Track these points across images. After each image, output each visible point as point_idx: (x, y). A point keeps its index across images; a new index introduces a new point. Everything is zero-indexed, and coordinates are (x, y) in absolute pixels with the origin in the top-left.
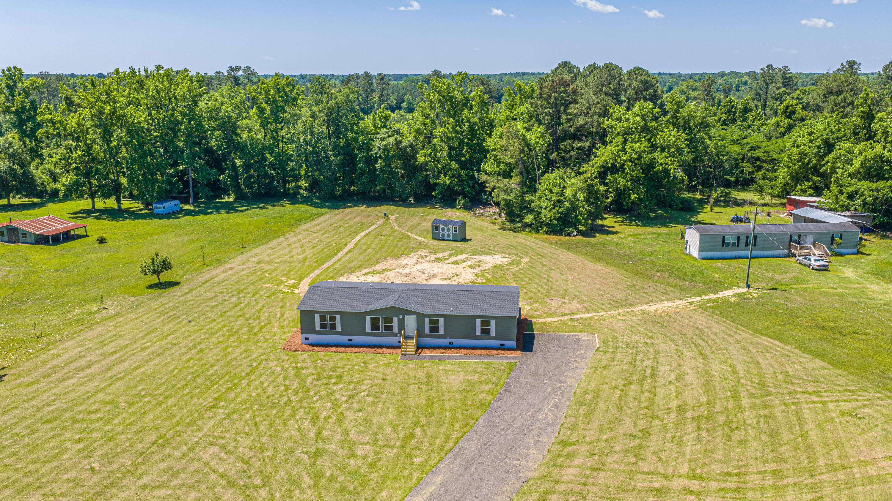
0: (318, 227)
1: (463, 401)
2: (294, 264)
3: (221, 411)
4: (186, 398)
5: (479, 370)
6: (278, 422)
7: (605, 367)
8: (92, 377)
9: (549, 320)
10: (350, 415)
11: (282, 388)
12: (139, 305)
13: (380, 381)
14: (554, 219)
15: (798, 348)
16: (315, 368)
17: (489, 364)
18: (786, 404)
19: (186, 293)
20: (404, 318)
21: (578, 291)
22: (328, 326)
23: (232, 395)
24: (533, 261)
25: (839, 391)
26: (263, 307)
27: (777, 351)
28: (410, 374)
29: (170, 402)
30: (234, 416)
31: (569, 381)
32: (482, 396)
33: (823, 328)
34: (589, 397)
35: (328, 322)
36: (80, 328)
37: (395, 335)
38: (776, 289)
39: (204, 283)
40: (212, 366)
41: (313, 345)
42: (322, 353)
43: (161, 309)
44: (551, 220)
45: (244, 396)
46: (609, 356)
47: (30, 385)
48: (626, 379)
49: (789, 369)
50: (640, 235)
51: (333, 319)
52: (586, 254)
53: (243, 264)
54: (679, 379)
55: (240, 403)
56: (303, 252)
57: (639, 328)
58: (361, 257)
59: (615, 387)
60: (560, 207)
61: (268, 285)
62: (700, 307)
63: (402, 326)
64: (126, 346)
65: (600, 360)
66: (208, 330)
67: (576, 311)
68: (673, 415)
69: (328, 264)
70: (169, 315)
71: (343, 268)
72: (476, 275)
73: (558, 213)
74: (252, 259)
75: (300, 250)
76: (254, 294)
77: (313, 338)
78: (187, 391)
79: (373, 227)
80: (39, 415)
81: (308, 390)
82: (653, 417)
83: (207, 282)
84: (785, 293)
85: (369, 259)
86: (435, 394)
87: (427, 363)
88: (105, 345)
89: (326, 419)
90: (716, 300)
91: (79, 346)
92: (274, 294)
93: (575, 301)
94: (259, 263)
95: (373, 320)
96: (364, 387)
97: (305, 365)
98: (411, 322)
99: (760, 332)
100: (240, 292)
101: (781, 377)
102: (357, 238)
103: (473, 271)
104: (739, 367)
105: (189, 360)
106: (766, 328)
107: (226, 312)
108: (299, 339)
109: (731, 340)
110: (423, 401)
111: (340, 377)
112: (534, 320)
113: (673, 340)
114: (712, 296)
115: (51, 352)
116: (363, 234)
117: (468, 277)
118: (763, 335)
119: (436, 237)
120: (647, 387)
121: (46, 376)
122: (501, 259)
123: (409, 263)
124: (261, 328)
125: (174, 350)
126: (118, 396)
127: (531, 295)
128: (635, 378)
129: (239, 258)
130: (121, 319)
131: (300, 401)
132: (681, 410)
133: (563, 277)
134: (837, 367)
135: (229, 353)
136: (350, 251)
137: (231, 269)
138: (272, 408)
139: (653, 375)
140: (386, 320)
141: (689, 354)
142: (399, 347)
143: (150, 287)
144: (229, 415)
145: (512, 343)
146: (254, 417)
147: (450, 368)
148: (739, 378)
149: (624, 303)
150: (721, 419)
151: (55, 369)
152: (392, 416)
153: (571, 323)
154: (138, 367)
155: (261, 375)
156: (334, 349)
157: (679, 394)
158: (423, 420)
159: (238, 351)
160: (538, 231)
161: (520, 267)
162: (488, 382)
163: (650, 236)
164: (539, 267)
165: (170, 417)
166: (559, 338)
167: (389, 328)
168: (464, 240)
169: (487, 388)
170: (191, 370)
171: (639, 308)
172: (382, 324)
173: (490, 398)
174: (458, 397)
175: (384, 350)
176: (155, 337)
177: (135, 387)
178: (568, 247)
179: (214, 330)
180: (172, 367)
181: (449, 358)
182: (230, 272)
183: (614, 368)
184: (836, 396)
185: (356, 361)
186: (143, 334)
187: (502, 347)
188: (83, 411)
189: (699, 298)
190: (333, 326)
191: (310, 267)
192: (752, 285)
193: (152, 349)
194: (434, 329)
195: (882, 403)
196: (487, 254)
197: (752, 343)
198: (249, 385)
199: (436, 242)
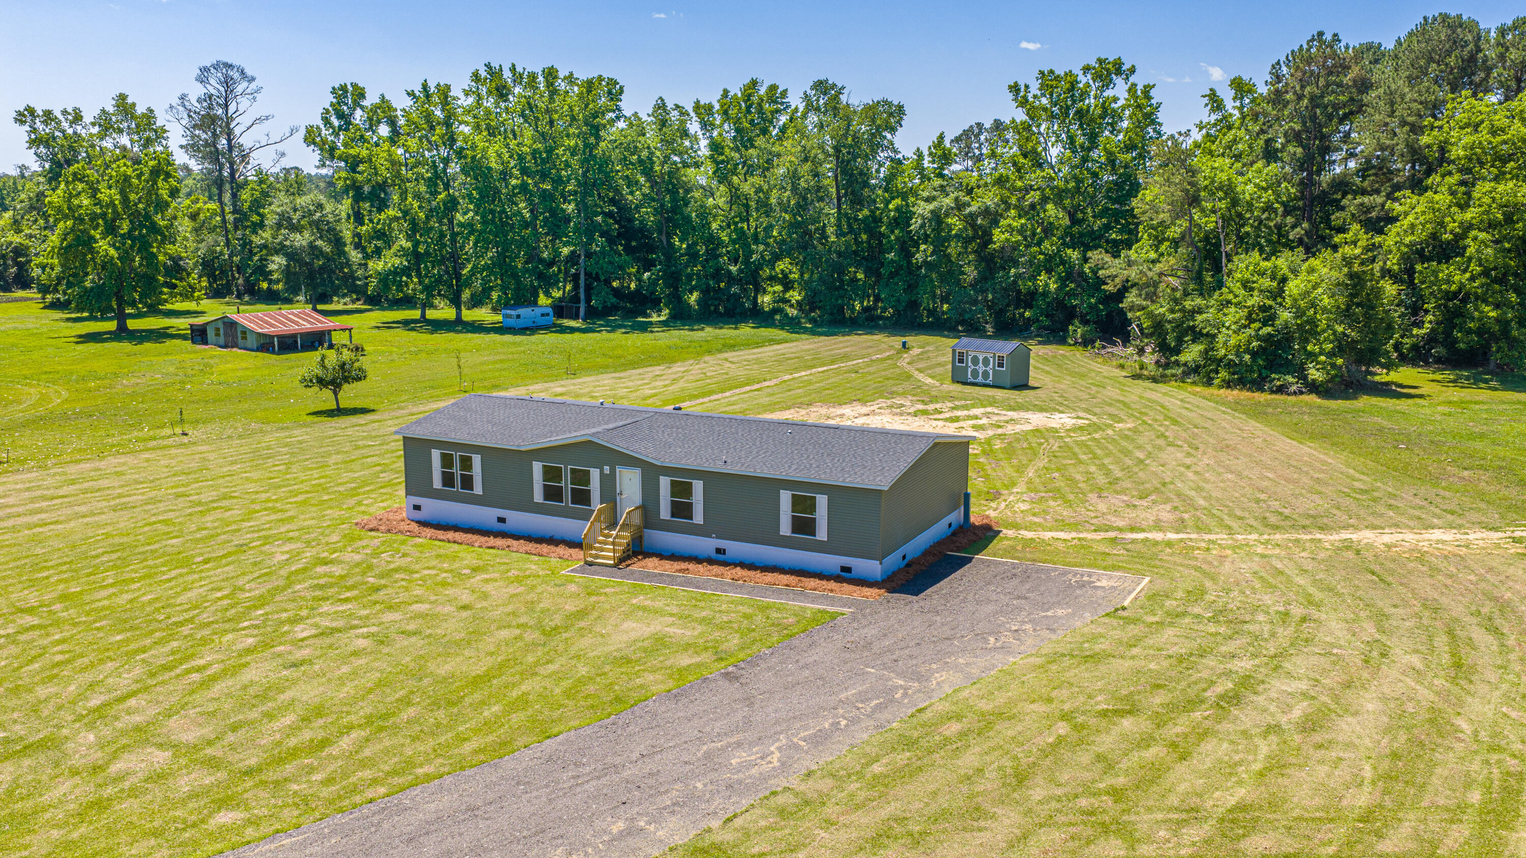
0: (753, 357)
1: (583, 683)
5: (724, 618)
7: (1090, 658)
9: (1050, 535)
10: (255, 672)
12: (247, 435)
14: (1247, 351)
17: (766, 608)
20: (613, 472)
21: (1198, 489)
22: (458, 481)
24: (1143, 428)
28: (544, 605)
31: (940, 677)
32: (649, 679)
34: (953, 729)
35: (457, 470)
37: (591, 514)
41: (429, 524)
44: (1238, 354)
46: (1133, 631)
48: (1127, 698)
50: (1479, 403)
51: (466, 463)
60: (1265, 324)
63: (609, 492)
65: (1095, 638)
67: (1147, 524)
68: (1195, 833)
73: (1258, 338)
74: (557, 389)
77: (432, 507)
79: (859, 361)
86: (532, 657)
93: (1166, 506)
97: (348, 557)
98: (629, 485)
102: (801, 374)
110: (481, 667)
112: (1007, 533)
113: (1383, 619)
116: (823, 369)
119: (959, 378)
120: (1177, 730)
122: (1067, 420)
127: (1060, 484)
133: (1188, 461)
140: (575, 475)
143: (316, 413)
145: (874, 568)
147: (657, 603)
149: (1305, 522)
153: (1102, 548)
156: (455, 535)
157: (1273, 769)
158: (408, 713)
160: (1209, 383)
161: (1097, 435)
162: (709, 648)
164: (1143, 440)
166: (1029, 576)
167: (582, 497)
168: (1021, 387)
169: (688, 661)
171: (1344, 535)
172: (566, 484)
173: (663, 687)
174: (583, 671)
185: (459, 563)
187: (844, 576)
190: (467, 482)
194: (682, 510)
196: (1044, 410)
199: (954, 387)
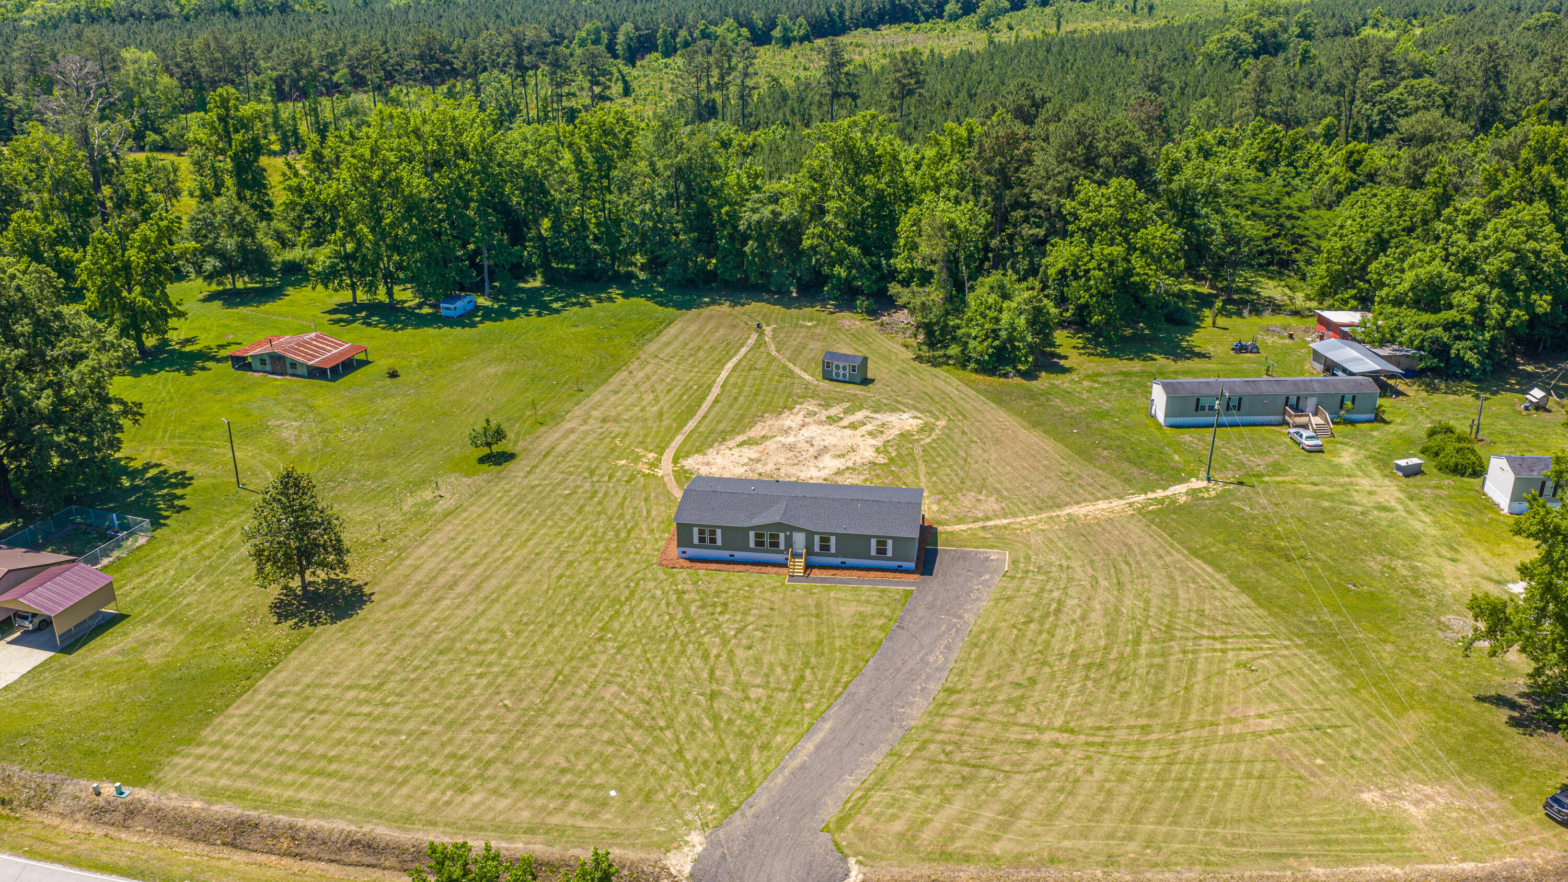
0: (669, 350)
1: (854, 638)
2: (650, 423)
3: (610, 644)
4: (571, 627)
5: (873, 599)
6: (670, 659)
7: (1008, 599)
8: (465, 599)
9: (957, 528)
10: (740, 653)
11: (667, 618)
12: (478, 493)
13: (767, 611)
14: (986, 354)
15: (1231, 578)
16: (698, 592)
17: (883, 591)
18: (1184, 652)
19: (529, 473)
20: (791, 535)
21: (1000, 482)
22: (708, 540)
23: (616, 625)
24: (951, 425)
25: (1247, 637)
26: (625, 498)
27: (1204, 581)
28: (799, 603)
29: (556, 631)
30: (625, 651)
31: (966, 616)
32: (874, 632)
33: (1270, 549)
34: (984, 637)
35: (707, 536)
36: (424, 527)
37: (781, 552)
38: (1241, 483)
39: (546, 456)
40: (587, 586)
41: (691, 560)
42: (702, 571)
43: (506, 499)
44: (981, 355)
45: (629, 626)
46: (1016, 583)
47: (404, 606)
48: (1028, 615)
49: (1207, 607)
50: (1101, 375)
51: (713, 533)
52: (1020, 414)
53: (585, 422)
54: (1083, 618)
55: (627, 635)
56: (657, 400)
57: (1060, 545)
58: (732, 413)
59: (1014, 626)
60: (995, 339)
61: (623, 462)
62: (1139, 511)
63: (789, 543)
64: (485, 556)
65: (1005, 589)
66: (570, 533)
67: (991, 513)
68: (1065, 661)
69: (691, 424)
70: (518, 509)
71: (711, 432)
72: (878, 450)
73: (992, 346)
74: (595, 413)
75: (651, 396)
76: (610, 478)
77: (691, 552)
78: (569, 618)
79: (744, 350)
80: (431, 645)
81: (693, 622)
82: (1045, 663)
83: (548, 454)
84: (1250, 490)
85: (742, 417)
86: (825, 630)
87: (817, 588)
88: (462, 553)
89: (718, 656)
90: (1161, 501)
91: (435, 554)
92: (633, 477)
93: (993, 499)
94: (604, 420)
95: (758, 536)
96: (751, 619)
97: (686, 587)
98: (799, 540)
99: (1195, 553)
100: (592, 473)
101: (1194, 616)
102: (724, 374)
103: (874, 442)
104: (1155, 602)
105: (561, 577)
106: (1204, 547)
107: (583, 506)
108: (674, 551)
109: (1159, 563)
110: (813, 638)
111: (725, 605)
112: (940, 528)
113: (1092, 562)
114: (1160, 494)
115: (408, 562)
116: (730, 365)
117: (867, 454)
118: (1198, 557)
119: (827, 376)
120: (1047, 626)
121: (416, 595)
122: (911, 421)
123: (794, 425)
124: (629, 533)
125: (539, 563)
126: (500, 623)
127: (941, 487)
128: (1037, 615)
129: (578, 411)
130: (466, 514)
131: (687, 635)
132: (1075, 655)
133: (986, 456)
134: (1261, 605)
135: (600, 569)
136: (716, 401)
137: (572, 431)
138: (661, 641)
139: (1058, 611)
140: (772, 536)
141: (1105, 583)
142: (785, 566)
143: (482, 461)
144: (619, 649)
145: (912, 565)
146: (645, 652)
147: (842, 595)
148: (1148, 617)
149: (1050, 503)
150: (1112, 667)
151: (421, 588)
152: (782, 654)
153: (982, 534)
154: (508, 587)
155: (641, 599)
156: (714, 566)
157: (1078, 635)
158: (813, 660)
159: (611, 565)
161: (934, 436)
162: (881, 615)
163: (1114, 378)
164: (957, 438)
165: (561, 650)
166: (964, 556)
167: (775, 544)
168: (866, 381)
169: (880, 622)
170: (564, 592)
171: (1068, 510)
172: (767, 540)
173: (882, 635)
174: (849, 633)
175: (770, 569)
176: (514, 542)
177: (513, 612)
178: (999, 399)
179: (577, 534)
180: (545, 586)
181: (841, 582)
182: (572, 437)
183: (1019, 601)
184: (1243, 643)
185: (739, 583)
186: (498, 538)
187: (899, 570)
188: (473, 641)
189: (1143, 496)
190: (713, 541)
191: (669, 428)
192: (1214, 475)
193: (516, 560)
194: (825, 548)
195: (1286, 652)
196: (893, 410)
197: (1181, 569)
198: (631, 613)
199: (826, 385)
